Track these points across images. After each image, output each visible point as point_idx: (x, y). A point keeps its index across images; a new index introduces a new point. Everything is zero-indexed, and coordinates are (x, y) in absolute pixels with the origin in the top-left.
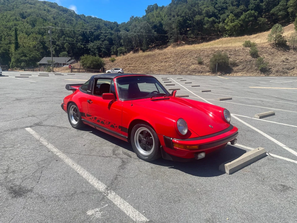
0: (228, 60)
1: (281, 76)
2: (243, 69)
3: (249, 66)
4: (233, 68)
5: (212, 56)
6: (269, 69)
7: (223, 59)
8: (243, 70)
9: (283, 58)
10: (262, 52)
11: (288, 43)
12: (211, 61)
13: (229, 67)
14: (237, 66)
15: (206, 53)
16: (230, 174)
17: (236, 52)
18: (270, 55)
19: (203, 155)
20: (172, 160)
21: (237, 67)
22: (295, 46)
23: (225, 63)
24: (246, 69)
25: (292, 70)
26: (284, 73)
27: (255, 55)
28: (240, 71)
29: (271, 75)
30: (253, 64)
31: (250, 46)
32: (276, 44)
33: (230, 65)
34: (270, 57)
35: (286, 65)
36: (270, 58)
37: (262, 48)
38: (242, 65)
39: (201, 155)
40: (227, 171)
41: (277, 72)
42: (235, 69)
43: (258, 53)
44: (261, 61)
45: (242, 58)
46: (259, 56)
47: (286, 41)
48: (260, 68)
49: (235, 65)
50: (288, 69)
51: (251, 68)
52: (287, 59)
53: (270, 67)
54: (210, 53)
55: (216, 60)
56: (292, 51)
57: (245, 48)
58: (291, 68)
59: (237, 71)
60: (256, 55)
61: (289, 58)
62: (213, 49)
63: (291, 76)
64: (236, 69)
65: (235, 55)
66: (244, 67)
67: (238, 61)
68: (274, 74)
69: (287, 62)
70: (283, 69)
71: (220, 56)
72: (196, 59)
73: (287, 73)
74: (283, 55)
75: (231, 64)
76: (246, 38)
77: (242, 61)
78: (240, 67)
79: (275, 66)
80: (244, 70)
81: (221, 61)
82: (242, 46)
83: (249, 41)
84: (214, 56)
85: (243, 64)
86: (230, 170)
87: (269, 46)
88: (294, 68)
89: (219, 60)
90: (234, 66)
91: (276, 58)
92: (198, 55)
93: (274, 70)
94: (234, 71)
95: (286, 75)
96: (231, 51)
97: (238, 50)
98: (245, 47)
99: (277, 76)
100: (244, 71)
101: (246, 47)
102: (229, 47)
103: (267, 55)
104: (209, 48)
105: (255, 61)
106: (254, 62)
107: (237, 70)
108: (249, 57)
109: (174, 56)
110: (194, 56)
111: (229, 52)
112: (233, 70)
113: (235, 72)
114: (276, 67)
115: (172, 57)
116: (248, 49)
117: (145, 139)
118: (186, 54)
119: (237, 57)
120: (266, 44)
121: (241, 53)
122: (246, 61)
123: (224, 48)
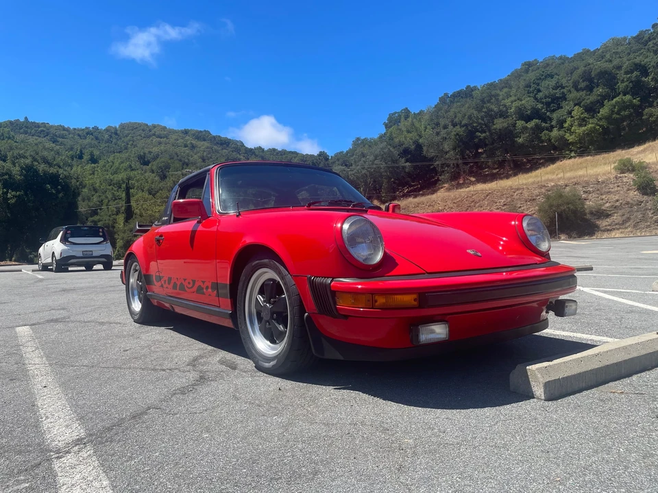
0: (583, 204)
2: (624, 222)
3: (639, 213)
4: (599, 222)
5: (541, 200)
7: (568, 204)
8: (623, 224)
12: (540, 210)
13: (587, 220)
14: (608, 216)
15: (526, 194)
16: (548, 399)
17: (600, 186)
19: (438, 331)
20: (341, 358)
21: (608, 220)
23: (575, 212)
24: (632, 221)
27: (647, 188)
28: (617, 226)
30: (646, 209)
31: (632, 170)
33: (588, 216)
38: (620, 212)
39: (433, 332)
40: (539, 390)
42: (603, 223)
45: (617, 198)
49: (602, 214)
51: (644, 219)
54: (536, 192)
55: (551, 206)
57: (622, 175)
59: (609, 228)
60: (651, 189)
62: (543, 184)
64: (607, 223)
65: (598, 192)
66: (624, 218)
67: (607, 205)
71: (561, 196)
72: (503, 208)
75: (591, 213)
76: (621, 154)
77: (618, 204)
78: (616, 218)
80: (628, 224)
81: (564, 207)
82: (613, 171)
83: (629, 161)
84: (548, 197)
85: (623, 211)
86: (547, 385)
89: (558, 206)
90: (599, 218)
92: (509, 199)
94: (603, 229)
96: (587, 183)
97: (603, 182)
98: (621, 173)
100: (626, 228)
101: (623, 173)
102: (580, 176)
104: (533, 183)
105: (650, 201)
106: (649, 205)
107: (609, 225)
108: (634, 195)
109: (452, 206)
110: (500, 202)
111: (583, 187)
112: (598, 226)
113: (604, 231)
115: (446, 208)
116: (630, 177)
117: (269, 303)
118: (479, 201)
119: (604, 197)
121: (611, 186)
122: (628, 203)
123: (569, 179)
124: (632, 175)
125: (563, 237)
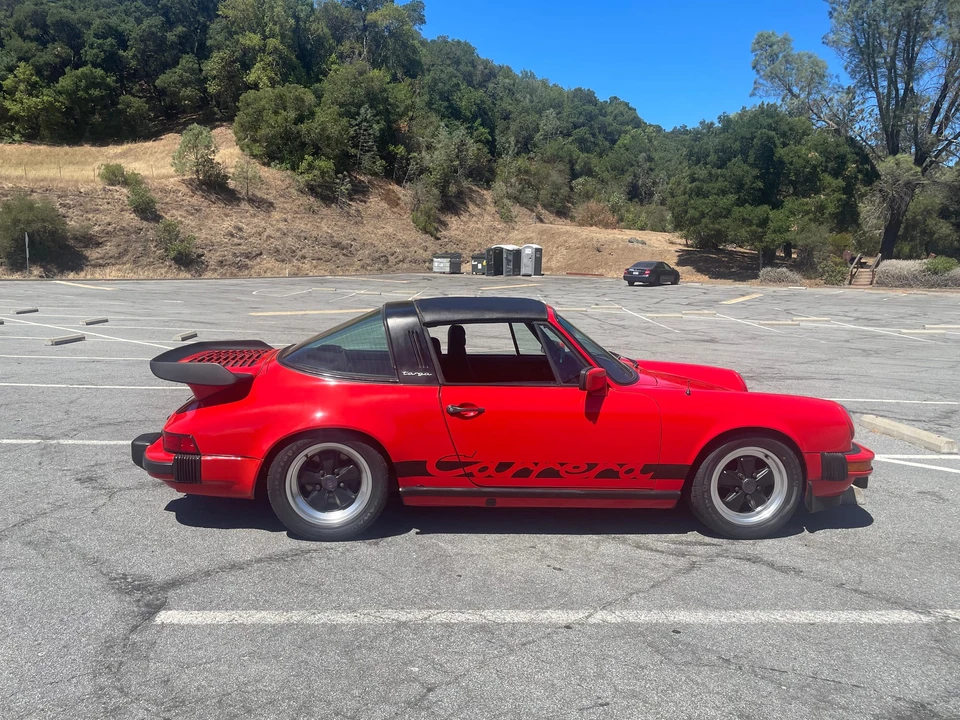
0: (65, 223)
1: (233, 276)
2: (121, 255)
3: (138, 245)
4: (88, 253)
6: (200, 256)
7: (44, 221)
8: (119, 258)
9: (228, 224)
10: (167, 203)
11: (231, 184)
13: (70, 248)
14: (98, 244)
17: (84, 200)
18: (192, 214)
21: (99, 250)
22: (250, 193)
23: (53, 233)
24: (130, 254)
25: (258, 259)
26: (242, 267)
27: (146, 210)
28: (113, 261)
29: (209, 274)
30: (147, 240)
31: (125, 183)
32: (202, 183)
33: (72, 242)
34: (190, 221)
35: (239, 245)
36: (193, 224)
37: (164, 190)
38: (115, 241)
41: (221, 263)
42: (93, 254)
43: (158, 206)
44: (171, 232)
45: (108, 220)
46: (161, 217)
47: (226, 177)
48: (173, 254)
49: (91, 241)
50: (248, 257)
51: (146, 252)
52: (240, 229)
53: (200, 251)
55: (16, 222)
56: (244, 205)
57: (111, 188)
58: (254, 254)
59: (101, 261)
60: (151, 213)
61: (245, 227)
63: (259, 275)
64: (98, 255)
65: (81, 208)
66: (121, 249)
67: (96, 228)
68: (215, 270)
69: (241, 238)
70: (234, 255)
71: (31, 207)
73: (246, 267)
74: (227, 215)
75: (75, 238)
76: (113, 154)
77: (110, 228)
78: (110, 248)
79: (211, 246)
80: (125, 259)
81: (37, 226)
82: (98, 179)
83: (119, 167)
84: (6, 206)
85: (118, 239)
87: (183, 189)
88: (261, 254)
89: (29, 222)
90: (86, 246)
91: (210, 223)
93: (212, 258)
94: (93, 262)
95: (246, 272)
96: (63, 195)
97: (87, 194)
98: (109, 185)
99: (223, 276)
100: (125, 264)
101: (113, 185)
102: (52, 180)
103: (184, 213)
105: (151, 230)
106: (151, 234)
107: (101, 258)
108: (130, 219)
111: (59, 197)
112: (86, 258)
113: (95, 266)
114: (216, 250)
116: (122, 193)
119: (90, 216)
120: (172, 180)
121: (99, 202)
122: (123, 229)
123: (36, 180)
124: (125, 190)
125: (36, 271)
